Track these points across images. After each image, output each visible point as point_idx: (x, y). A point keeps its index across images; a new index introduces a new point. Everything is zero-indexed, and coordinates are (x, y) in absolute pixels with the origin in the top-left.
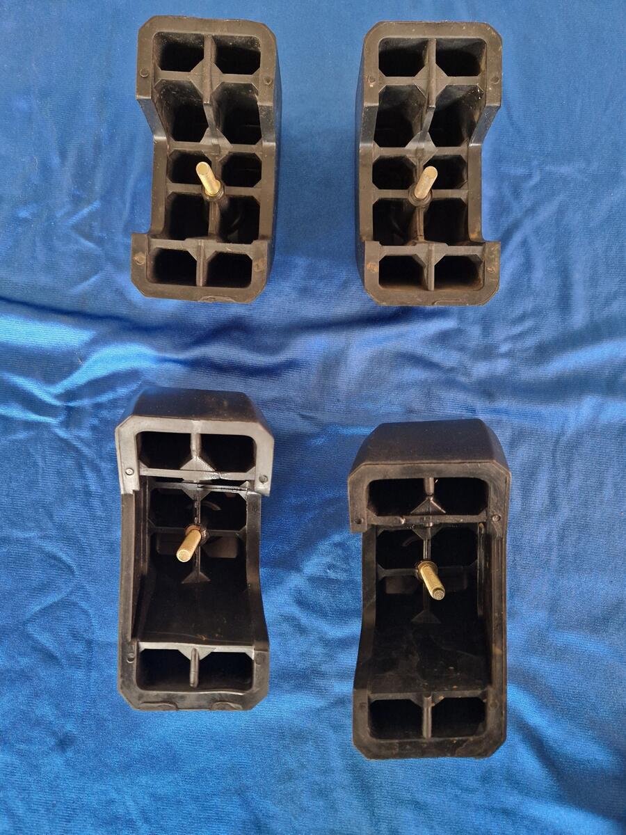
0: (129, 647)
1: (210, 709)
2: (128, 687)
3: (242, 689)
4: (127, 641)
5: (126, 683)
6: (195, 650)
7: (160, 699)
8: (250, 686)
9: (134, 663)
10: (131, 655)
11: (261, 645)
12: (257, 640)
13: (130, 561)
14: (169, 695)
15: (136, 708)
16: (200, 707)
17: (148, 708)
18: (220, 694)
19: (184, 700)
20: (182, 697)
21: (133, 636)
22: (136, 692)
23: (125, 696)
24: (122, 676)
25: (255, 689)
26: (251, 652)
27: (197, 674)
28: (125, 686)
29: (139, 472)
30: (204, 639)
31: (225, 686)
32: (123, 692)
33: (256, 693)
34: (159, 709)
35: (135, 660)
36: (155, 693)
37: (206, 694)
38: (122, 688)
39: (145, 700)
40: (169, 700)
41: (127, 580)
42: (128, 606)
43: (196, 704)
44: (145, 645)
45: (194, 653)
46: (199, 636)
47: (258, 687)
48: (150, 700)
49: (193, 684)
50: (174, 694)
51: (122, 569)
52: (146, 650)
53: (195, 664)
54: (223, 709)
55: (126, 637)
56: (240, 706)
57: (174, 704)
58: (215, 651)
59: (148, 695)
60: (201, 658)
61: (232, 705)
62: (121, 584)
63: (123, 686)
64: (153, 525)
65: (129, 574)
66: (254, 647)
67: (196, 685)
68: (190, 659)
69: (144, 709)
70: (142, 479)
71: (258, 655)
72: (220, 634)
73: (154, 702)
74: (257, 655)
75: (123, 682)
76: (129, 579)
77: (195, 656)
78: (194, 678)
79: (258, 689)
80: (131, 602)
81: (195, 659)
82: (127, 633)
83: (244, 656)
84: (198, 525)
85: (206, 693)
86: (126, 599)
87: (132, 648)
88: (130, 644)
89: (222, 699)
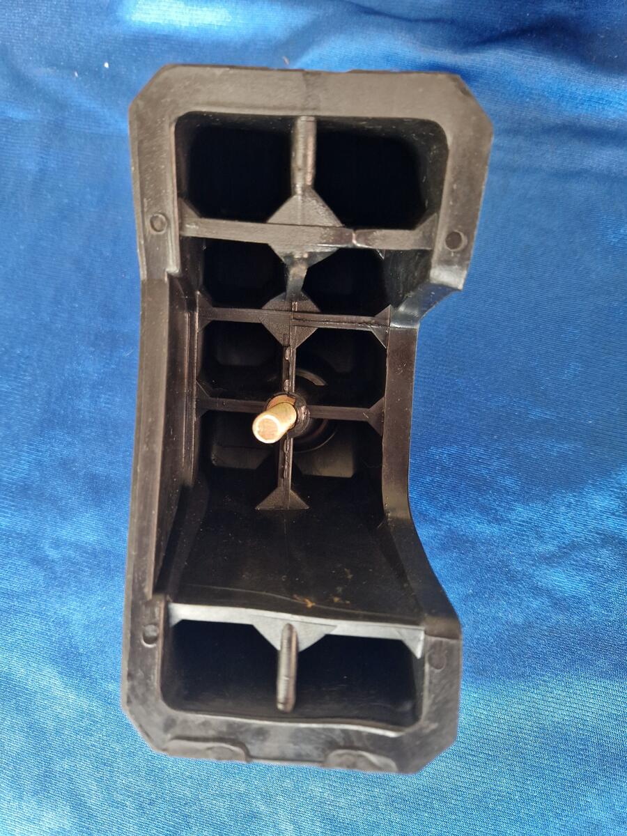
0: (148, 612)
1: (322, 763)
2: (144, 701)
3: (394, 723)
4: (143, 596)
5: (140, 691)
6: (290, 627)
7: (211, 733)
8: (415, 716)
9: (157, 649)
10: (151, 631)
11: (441, 625)
12: (430, 614)
13: (155, 422)
14: (230, 725)
15: (158, 747)
16: (299, 758)
17: (186, 752)
18: (344, 731)
19: (264, 740)
20: (261, 733)
21: (158, 589)
22: (160, 713)
23: (136, 719)
24: (130, 676)
25: (425, 724)
26: (417, 640)
27: (292, 682)
28: (136, 697)
29: (181, 227)
30: (310, 605)
31: (355, 712)
32: (131, 712)
33: (428, 736)
34: (207, 756)
35: (160, 641)
36: (201, 717)
37: (313, 730)
38: (129, 702)
39: (178, 731)
40: (231, 737)
41: (148, 462)
42: (149, 521)
43: (291, 749)
44: (185, 612)
45: (286, 635)
46: (298, 599)
47: (434, 721)
48: (188, 733)
49: (285, 704)
50: (241, 726)
51: (138, 441)
52: (185, 623)
53: (289, 659)
54: (353, 766)
55: (141, 589)
56: (393, 764)
57: (241, 745)
58: (335, 632)
59: (185, 721)
60: (304, 646)
61: (373, 758)
62: (135, 472)
63: (132, 698)
64: (207, 396)
65: (152, 452)
66: (422, 628)
67: (290, 707)
68: (278, 647)
69: (174, 752)
70: (189, 246)
71: (434, 646)
72: (343, 597)
73: (196, 739)
74: (431, 649)
75: (132, 689)
76: (153, 462)
77: (290, 641)
78: (287, 690)
79: (434, 726)
80: (155, 512)
81: (290, 647)
82: (144, 580)
83: (398, 649)
84: (289, 395)
85: (314, 726)
86: (145, 507)
87: (153, 614)
88: (149, 604)
89: (349, 743)
